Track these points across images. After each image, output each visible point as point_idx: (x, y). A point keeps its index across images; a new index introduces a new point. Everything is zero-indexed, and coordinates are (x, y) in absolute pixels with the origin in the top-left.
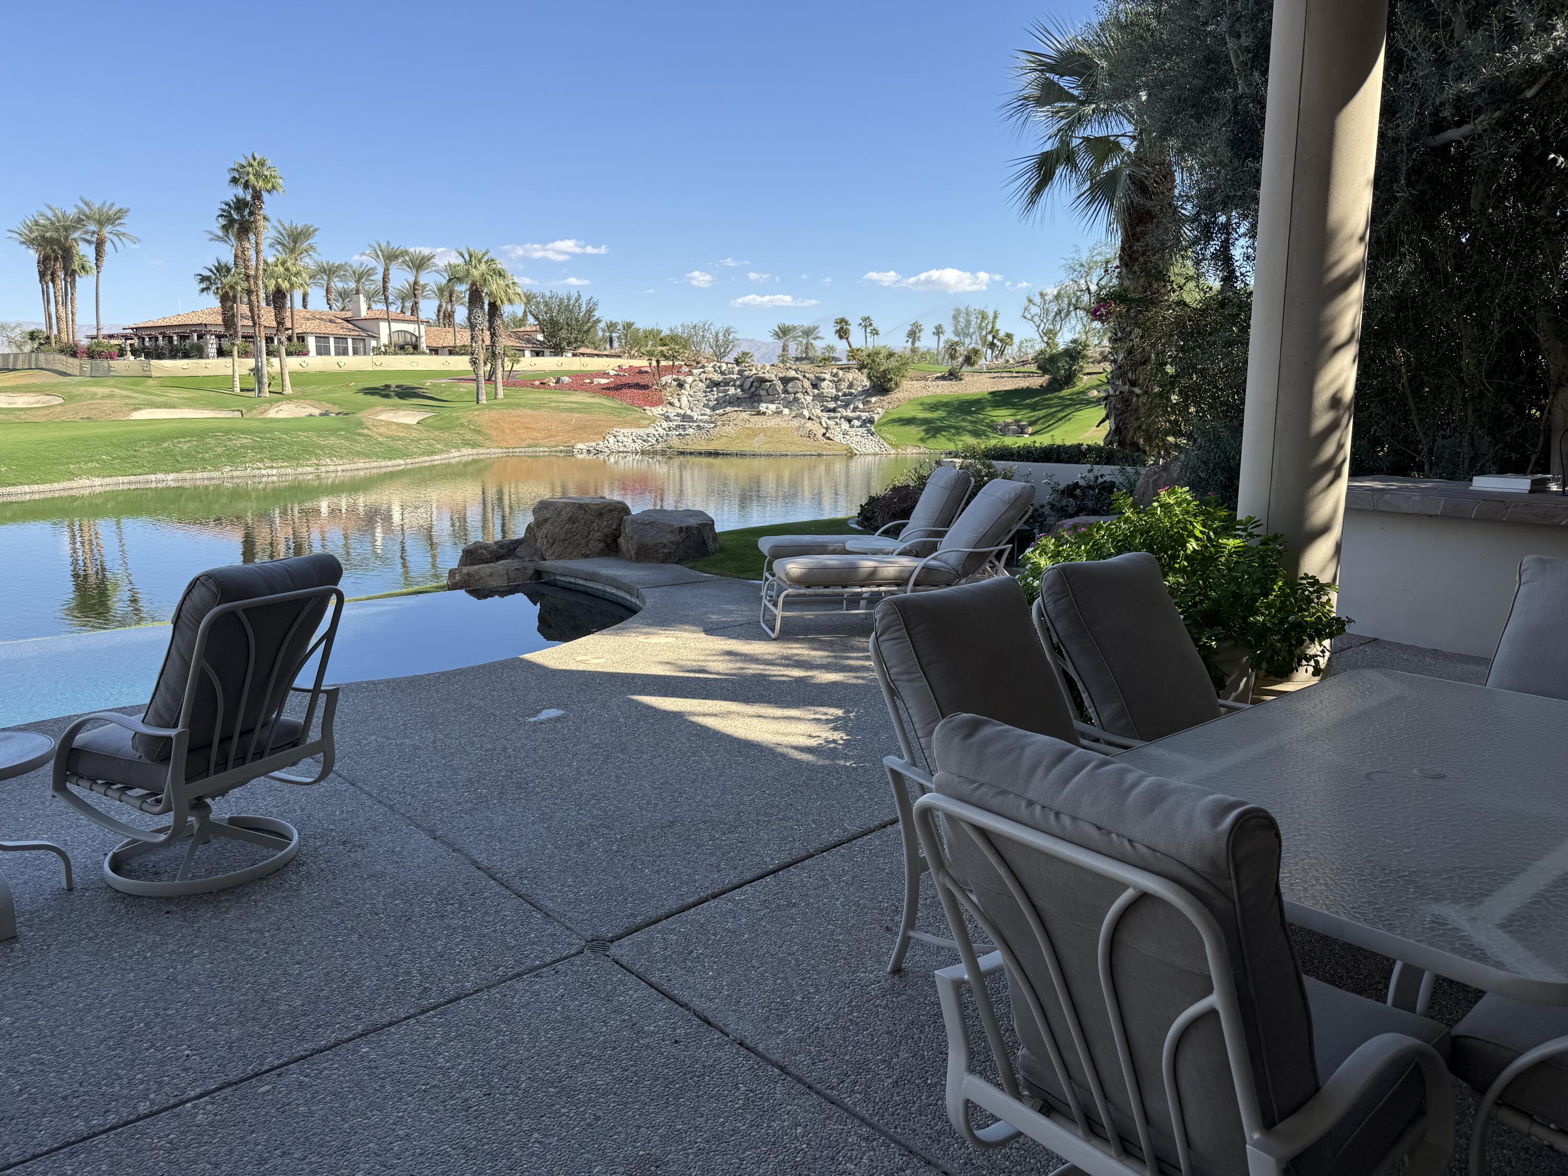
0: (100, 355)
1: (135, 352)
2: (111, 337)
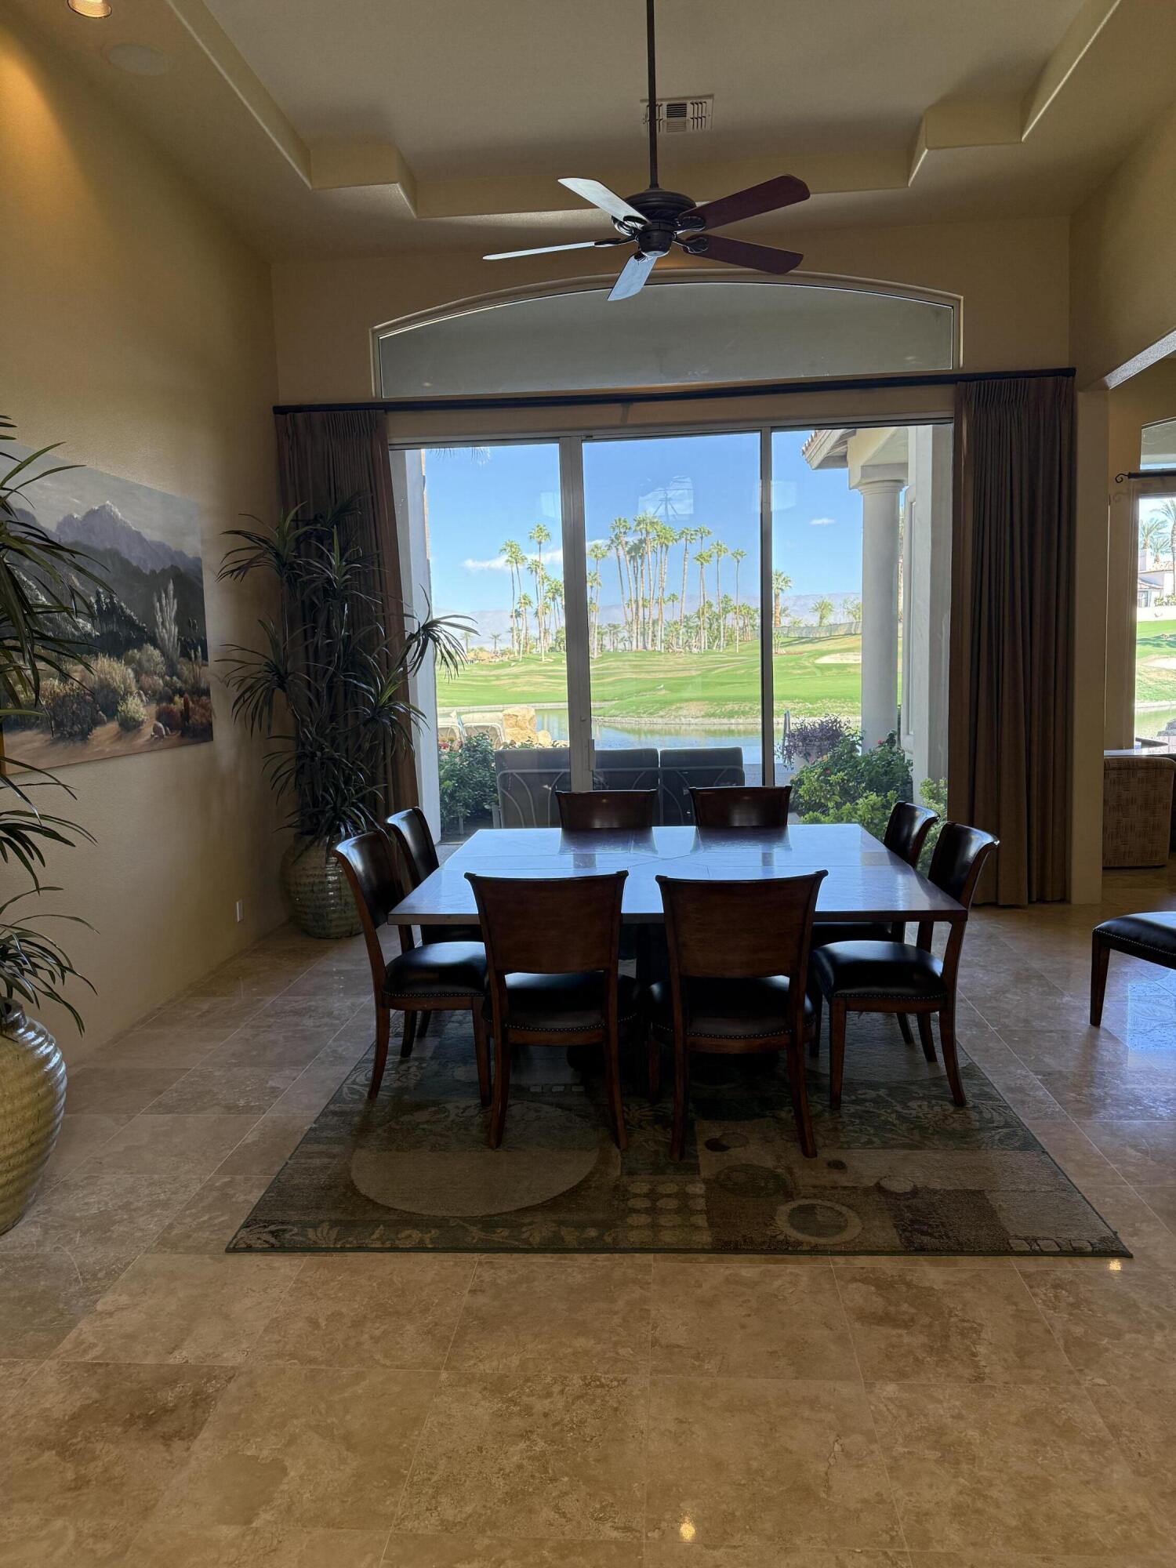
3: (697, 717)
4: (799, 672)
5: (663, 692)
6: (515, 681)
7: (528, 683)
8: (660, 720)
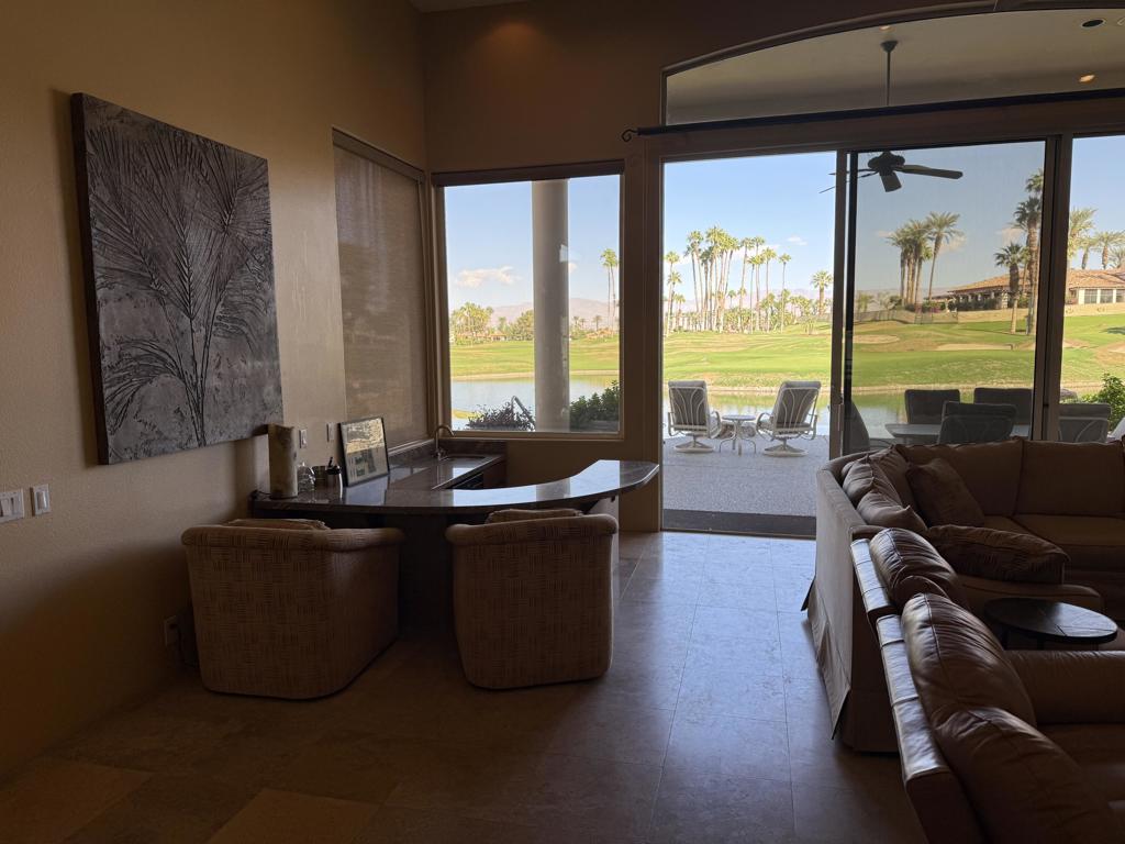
0: (929, 310)
1: (951, 307)
2: (939, 298)
6: (601, 353)
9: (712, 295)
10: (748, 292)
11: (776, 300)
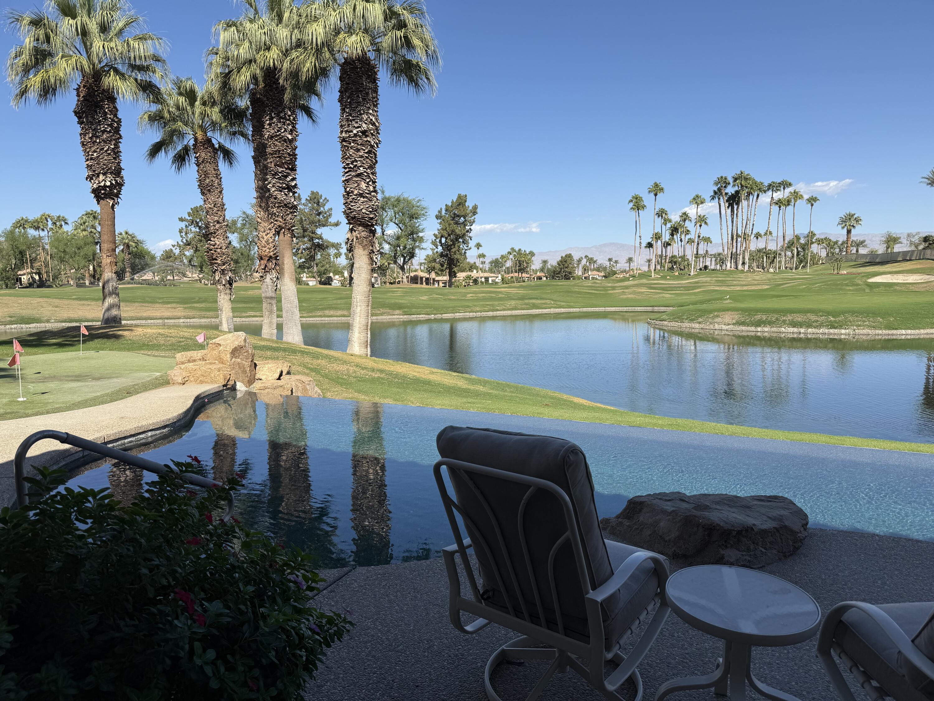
3: (729, 324)
4: (851, 288)
5: (729, 301)
6: (624, 290)
7: (634, 293)
8: (697, 326)
9: (738, 236)
10: (775, 234)
11: (802, 241)
